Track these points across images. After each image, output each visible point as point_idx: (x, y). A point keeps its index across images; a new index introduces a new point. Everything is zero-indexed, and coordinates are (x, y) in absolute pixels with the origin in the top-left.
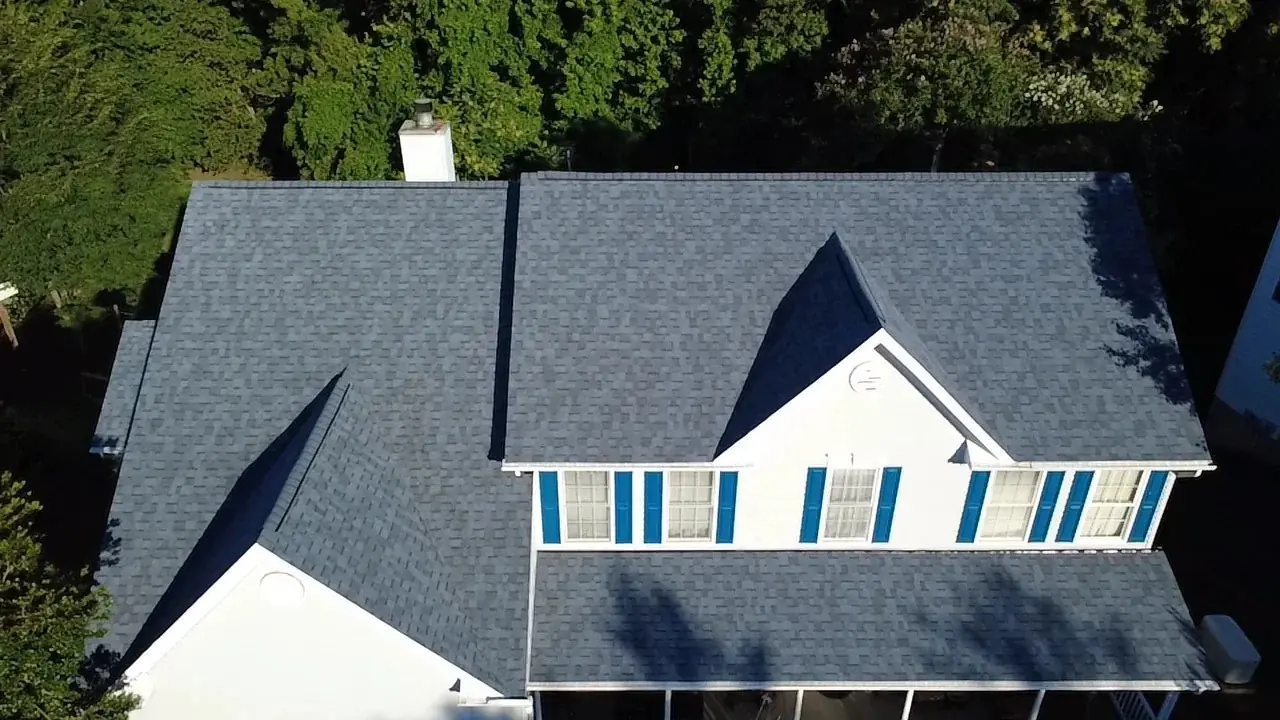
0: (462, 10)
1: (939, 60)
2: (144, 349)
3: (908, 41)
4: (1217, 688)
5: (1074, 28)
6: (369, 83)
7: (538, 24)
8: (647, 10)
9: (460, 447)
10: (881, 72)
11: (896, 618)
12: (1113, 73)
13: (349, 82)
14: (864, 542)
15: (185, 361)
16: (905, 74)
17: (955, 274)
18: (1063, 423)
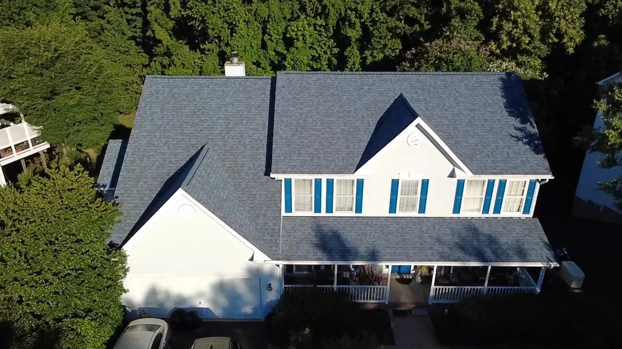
0: (241, 38)
1: (450, 55)
2: (117, 150)
3: (436, 48)
4: (558, 265)
5: (509, 44)
6: (199, 70)
7: (274, 44)
8: (322, 39)
9: (253, 171)
10: (424, 61)
11: (428, 240)
12: (526, 62)
13: (190, 69)
14: (415, 214)
15: (143, 140)
16: (435, 61)
17: (449, 108)
18: (493, 161)
